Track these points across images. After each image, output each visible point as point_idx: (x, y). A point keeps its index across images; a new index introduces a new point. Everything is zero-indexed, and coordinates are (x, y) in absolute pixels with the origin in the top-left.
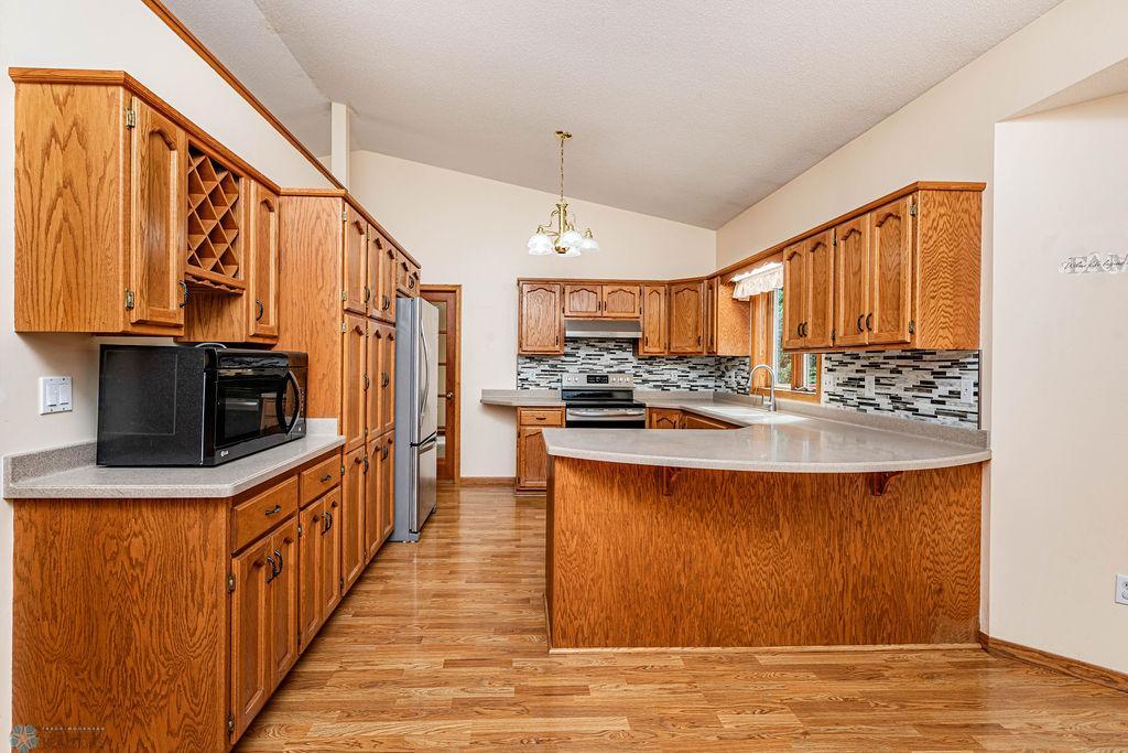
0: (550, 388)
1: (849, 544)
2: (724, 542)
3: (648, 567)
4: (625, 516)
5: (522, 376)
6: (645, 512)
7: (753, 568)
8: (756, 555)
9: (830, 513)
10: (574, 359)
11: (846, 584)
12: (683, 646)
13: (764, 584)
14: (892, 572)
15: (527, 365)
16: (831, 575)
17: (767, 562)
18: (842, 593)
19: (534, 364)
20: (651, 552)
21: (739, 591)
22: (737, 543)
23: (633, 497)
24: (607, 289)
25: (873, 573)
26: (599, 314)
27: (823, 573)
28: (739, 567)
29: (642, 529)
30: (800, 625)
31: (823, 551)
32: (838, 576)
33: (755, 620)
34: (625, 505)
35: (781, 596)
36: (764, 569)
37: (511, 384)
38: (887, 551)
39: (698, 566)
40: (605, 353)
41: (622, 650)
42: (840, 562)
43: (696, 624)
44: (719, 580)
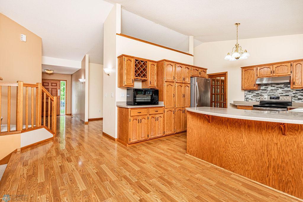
0: (256, 101)
1: (271, 150)
2: (225, 139)
3: (206, 141)
4: (200, 126)
5: (246, 97)
6: (205, 126)
7: (234, 149)
8: (235, 145)
9: (263, 138)
10: (266, 91)
11: (270, 165)
12: (214, 164)
13: (238, 155)
14: (293, 167)
15: (248, 94)
16: (264, 159)
17: (239, 148)
18: (268, 167)
19: (250, 93)
20: (206, 137)
21: (230, 155)
22: (229, 140)
23: (202, 122)
24: (275, 66)
25: (283, 164)
26: (271, 75)
27: (260, 158)
28: (230, 147)
29: (204, 130)
30: (251, 172)
31: (260, 150)
32: (267, 160)
33: (235, 165)
34: (201, 124)
35: (244, 160)
36: (238, 150)
37: (243, 99)
38: (291, 158)
39: (218, 143)
40: (279, 89)
41: (199, 159)
42: (267, 156)
43: (218, 160)
44: (224, 150)
